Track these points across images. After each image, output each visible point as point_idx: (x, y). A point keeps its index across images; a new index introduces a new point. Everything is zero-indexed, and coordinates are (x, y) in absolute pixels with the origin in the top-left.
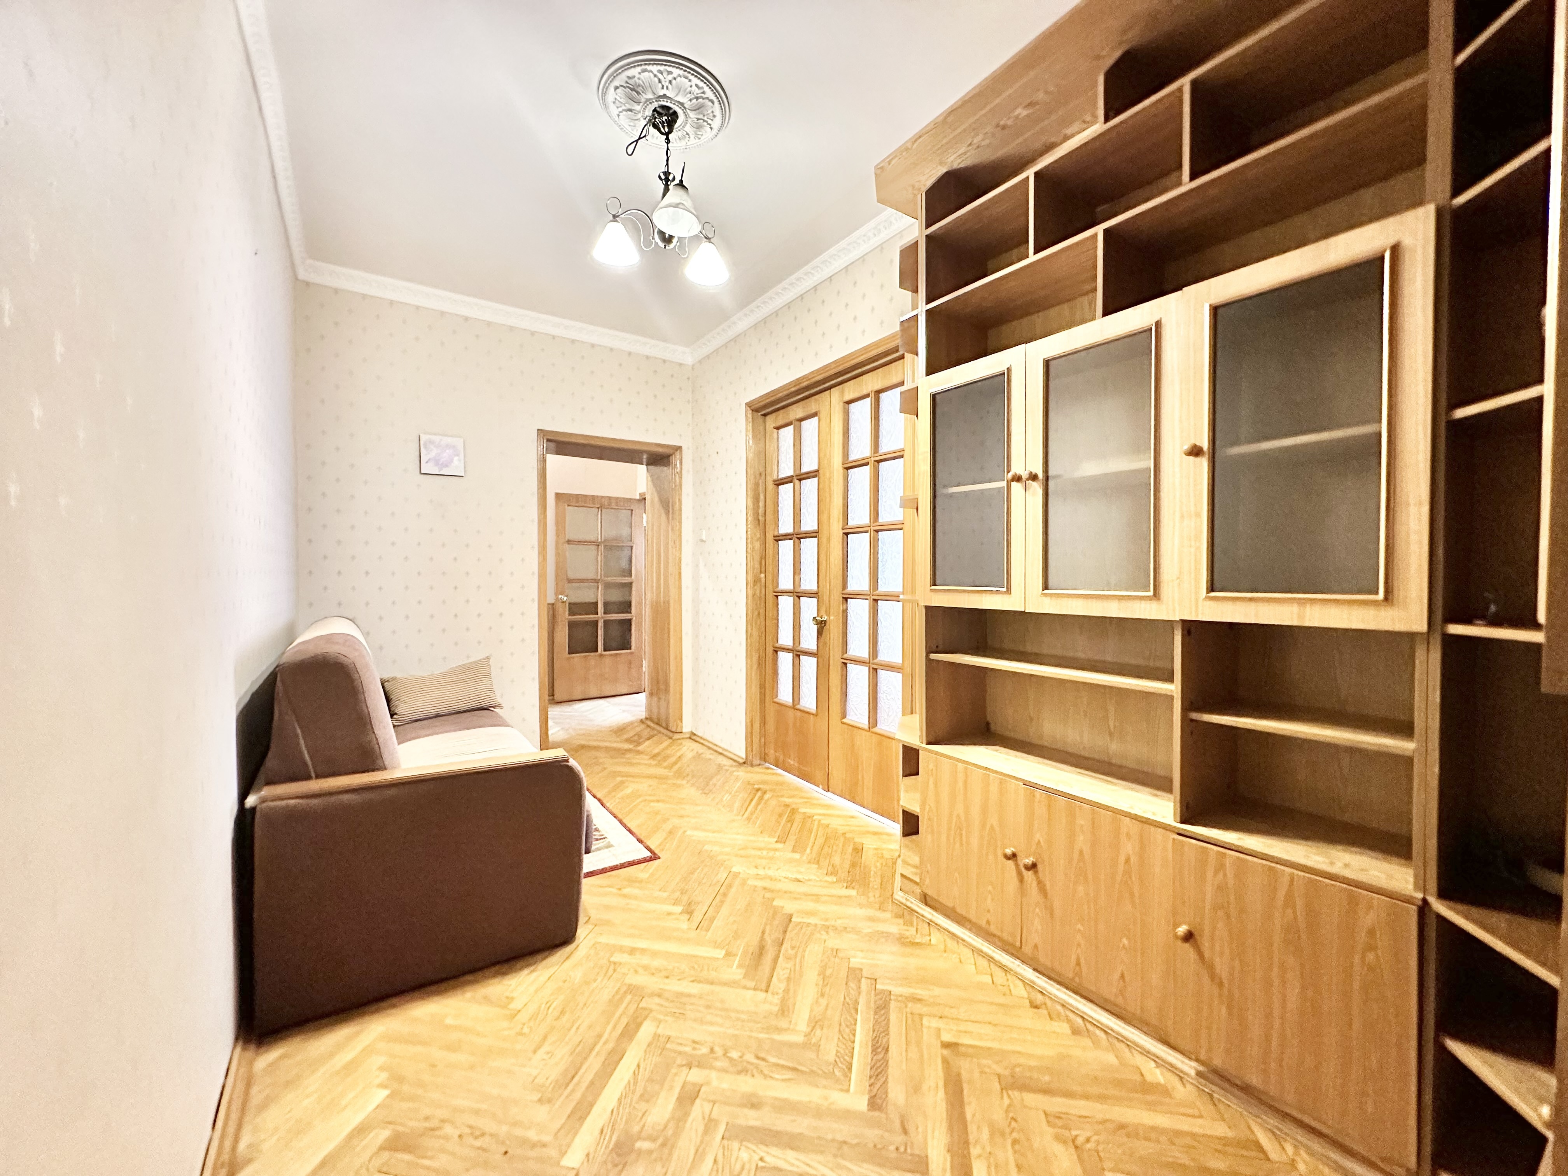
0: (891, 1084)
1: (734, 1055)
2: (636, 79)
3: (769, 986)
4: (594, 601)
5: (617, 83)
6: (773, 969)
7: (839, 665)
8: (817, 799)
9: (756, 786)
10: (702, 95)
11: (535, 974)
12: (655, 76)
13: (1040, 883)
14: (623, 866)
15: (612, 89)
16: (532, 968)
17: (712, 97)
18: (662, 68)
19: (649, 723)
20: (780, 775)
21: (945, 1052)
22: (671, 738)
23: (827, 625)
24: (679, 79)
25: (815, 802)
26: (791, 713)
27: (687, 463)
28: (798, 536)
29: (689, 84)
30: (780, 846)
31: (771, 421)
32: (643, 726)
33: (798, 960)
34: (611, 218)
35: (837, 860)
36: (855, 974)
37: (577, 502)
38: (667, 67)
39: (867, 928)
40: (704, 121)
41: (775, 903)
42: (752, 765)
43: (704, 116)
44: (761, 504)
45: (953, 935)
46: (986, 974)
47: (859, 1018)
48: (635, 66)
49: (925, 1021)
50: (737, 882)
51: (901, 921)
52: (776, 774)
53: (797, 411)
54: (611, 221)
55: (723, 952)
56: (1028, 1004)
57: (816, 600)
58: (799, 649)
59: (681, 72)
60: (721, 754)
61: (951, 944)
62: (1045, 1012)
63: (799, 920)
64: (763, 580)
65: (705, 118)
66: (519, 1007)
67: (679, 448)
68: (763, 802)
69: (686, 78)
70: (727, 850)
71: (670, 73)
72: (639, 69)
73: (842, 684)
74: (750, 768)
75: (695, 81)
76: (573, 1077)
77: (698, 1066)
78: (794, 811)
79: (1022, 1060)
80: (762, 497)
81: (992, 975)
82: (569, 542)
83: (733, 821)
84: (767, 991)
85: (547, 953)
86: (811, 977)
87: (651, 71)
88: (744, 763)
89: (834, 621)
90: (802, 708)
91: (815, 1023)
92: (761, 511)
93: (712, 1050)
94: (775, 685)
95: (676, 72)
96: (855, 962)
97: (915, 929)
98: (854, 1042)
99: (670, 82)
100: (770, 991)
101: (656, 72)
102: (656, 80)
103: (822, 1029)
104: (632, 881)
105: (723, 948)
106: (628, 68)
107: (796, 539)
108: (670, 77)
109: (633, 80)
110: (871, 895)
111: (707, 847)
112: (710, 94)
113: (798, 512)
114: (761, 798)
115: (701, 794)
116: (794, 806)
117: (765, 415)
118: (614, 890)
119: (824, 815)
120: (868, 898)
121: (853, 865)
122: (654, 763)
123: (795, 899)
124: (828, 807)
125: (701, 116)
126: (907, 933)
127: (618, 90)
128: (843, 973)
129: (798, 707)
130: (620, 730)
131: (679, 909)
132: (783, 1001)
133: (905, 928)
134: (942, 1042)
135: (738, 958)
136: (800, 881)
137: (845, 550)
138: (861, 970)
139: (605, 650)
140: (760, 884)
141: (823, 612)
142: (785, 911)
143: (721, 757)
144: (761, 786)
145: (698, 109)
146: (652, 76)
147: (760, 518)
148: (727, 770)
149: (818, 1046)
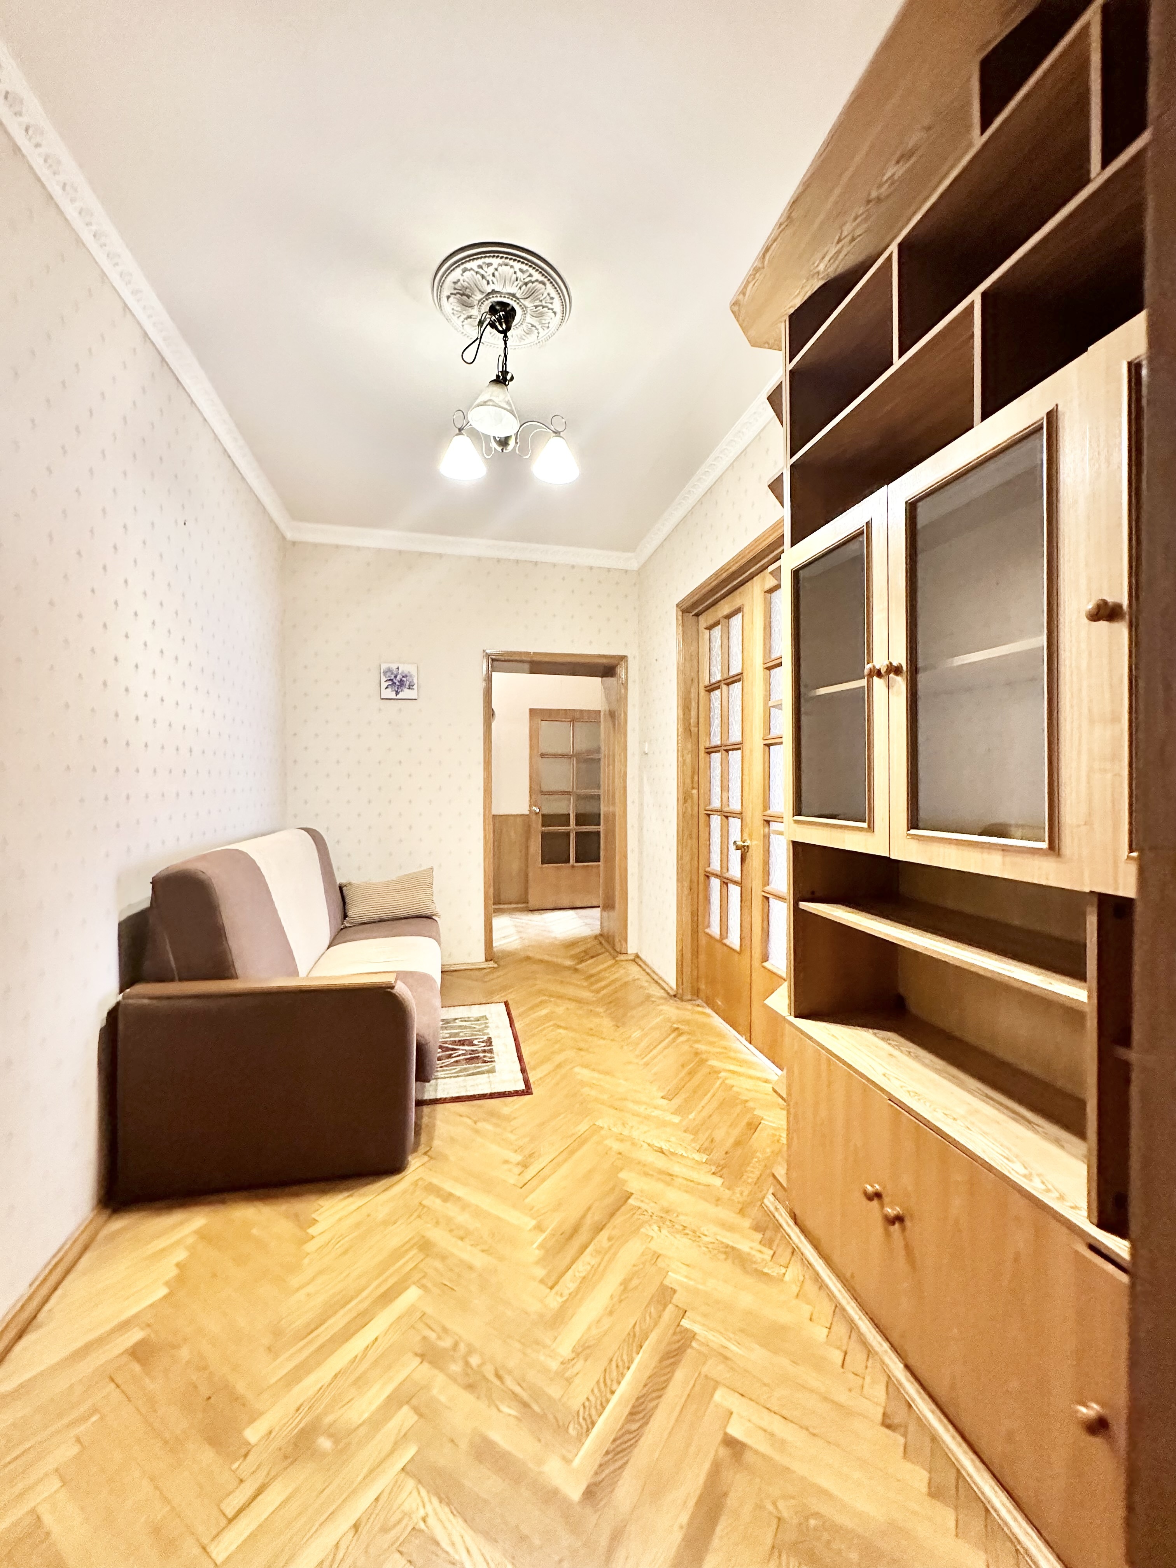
0: (627, 1473)
1: (474, 1361)
2: (461, 281)
3: (556, 1283)
4: (566, 813)
5: (446, 292)
6: (573, 1262)
7: (760, 899)
8: (735, 1051)
9: (675, 1026)
10: (529, 279)
11: (351, 1200)
12: (477, 273)
13: (907, 1247)
14: (492, 1096)
15: (444, 299)
16: (351, 1192)
17: (541, 278)
18: (480, 262)
19: (601, 939)
20: (709, 1016)
21: (723, 1452)
22: (614, 958)
23: (750, 850)
24: (500, 268)
25: (732, 1054)
26: (718, 946)
27: (633, 672)
28: (725, 748)
29: (512, 270)
30: (665, 1102)
31: (704, 621)
32: (596, 942)
33: (607, 1258)
34: (457, 431)
35: (719, 1134)
36: (665, 1295)
37: (550, 715)
38: (483, 260)
39: (712, 1233)
40: (543, 307)
41: (622, 1175)
42: (682, 1000)
43: (541, 301)
44: (693, 713)
45: (817, 1277)
46: (838, 1348)
47: (637, 1359)
48: (454, 269)
49: (718, 1396)
50: (595, 1138)
51: (759, 1236)
52: (703, 1013)
53: (725, 608)
54: (457, 435)
55: (533, 1223)
56: (879, 1417)
57: (740, 820)
58: (727, 875)
59: (499, 261)
60: (657, 982)
61: (811, 1288)
62: (902, 1440)
63: (638, 1204)
64: (696, 796)
65: (544, 304)
66: (314, 1234)
67: (623, 658)
68: (675, 1044)
69: (506, 265)
70: (605, 1097)
71: (489, 265)
72: (459, 271)
73: (763, 921)
74: (679, 1003)
75: (517, 266)
76: (312, 1332)
77: (430, 1362)
78: (703, 1062)
79: (825, 1509)
80: (694, 704)
81: (846, 1353)
82: (542, 755)
83: (630, 1063)
84: (551, 1288)
85: (371, 1178)
86: (609, 1286)
87: (471, 269)
88: (675, 996)
89: (755, 845)
90: (728, 943)
91: (583, 1350)
92: (693, 721)
93: (456, 1345)
94: (707, 914)
95: (496, 261)
96: (676, 1277)
97: (771, 1252)
98: (613, 1392)
99: (494, 275)
100: (554, 1290)
101: (476, 269)
102: (479, 276)
103: (586, 1360)
104: (492, 1114)
105: (534, 1218)
106: (449, 273)
107: (724, 752)
108: (491, 270)
109: (459, 284)
110: (738, 1190)
111: (586, 1090)
112: (537, 276)
113: (726, 721)
114: (674, 1040)
115: (614, 1025)
116: (704, 1056)
117: (697, 615)
118: (469, 1122)
119: (733, 1072)
120: (734, 1193)
121: (738, 1143)
122: (585, 984)
123: (646, 1174)
124: (742, 1062)
125: (537, 303)
126: (758, 1256)
127: (450, 299)
128: (653, 1289)
129: (725, 941)
130: (571, 944)
131: (518, 1158)
132: (564, 1307)
133: (759, 1247)
134: (726, 1434)
135: (544, 1236)
136: (663, 1153)
137: (767, 765)
138: (674, 1291)
139: (577, 862)
140: (616, 1146)
141: (746, 837)
142: (625, 1188)
143: (654, 986)
144: (679, 1026)
145: (531, 294)
146: (474, 274)
147: (693, 729)
148: (653, 1002)
149: (569, 1381)
